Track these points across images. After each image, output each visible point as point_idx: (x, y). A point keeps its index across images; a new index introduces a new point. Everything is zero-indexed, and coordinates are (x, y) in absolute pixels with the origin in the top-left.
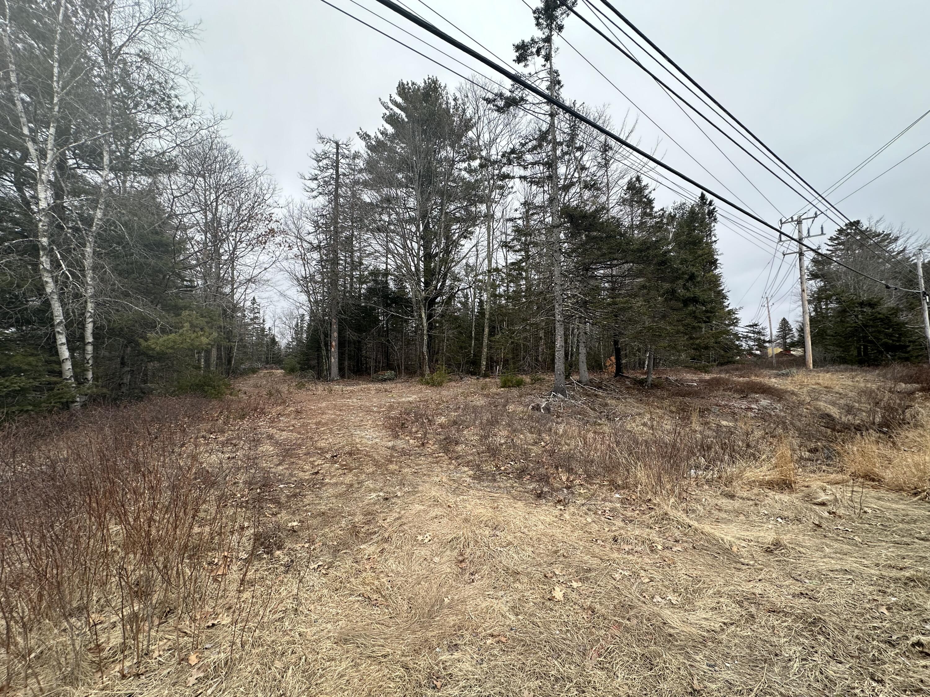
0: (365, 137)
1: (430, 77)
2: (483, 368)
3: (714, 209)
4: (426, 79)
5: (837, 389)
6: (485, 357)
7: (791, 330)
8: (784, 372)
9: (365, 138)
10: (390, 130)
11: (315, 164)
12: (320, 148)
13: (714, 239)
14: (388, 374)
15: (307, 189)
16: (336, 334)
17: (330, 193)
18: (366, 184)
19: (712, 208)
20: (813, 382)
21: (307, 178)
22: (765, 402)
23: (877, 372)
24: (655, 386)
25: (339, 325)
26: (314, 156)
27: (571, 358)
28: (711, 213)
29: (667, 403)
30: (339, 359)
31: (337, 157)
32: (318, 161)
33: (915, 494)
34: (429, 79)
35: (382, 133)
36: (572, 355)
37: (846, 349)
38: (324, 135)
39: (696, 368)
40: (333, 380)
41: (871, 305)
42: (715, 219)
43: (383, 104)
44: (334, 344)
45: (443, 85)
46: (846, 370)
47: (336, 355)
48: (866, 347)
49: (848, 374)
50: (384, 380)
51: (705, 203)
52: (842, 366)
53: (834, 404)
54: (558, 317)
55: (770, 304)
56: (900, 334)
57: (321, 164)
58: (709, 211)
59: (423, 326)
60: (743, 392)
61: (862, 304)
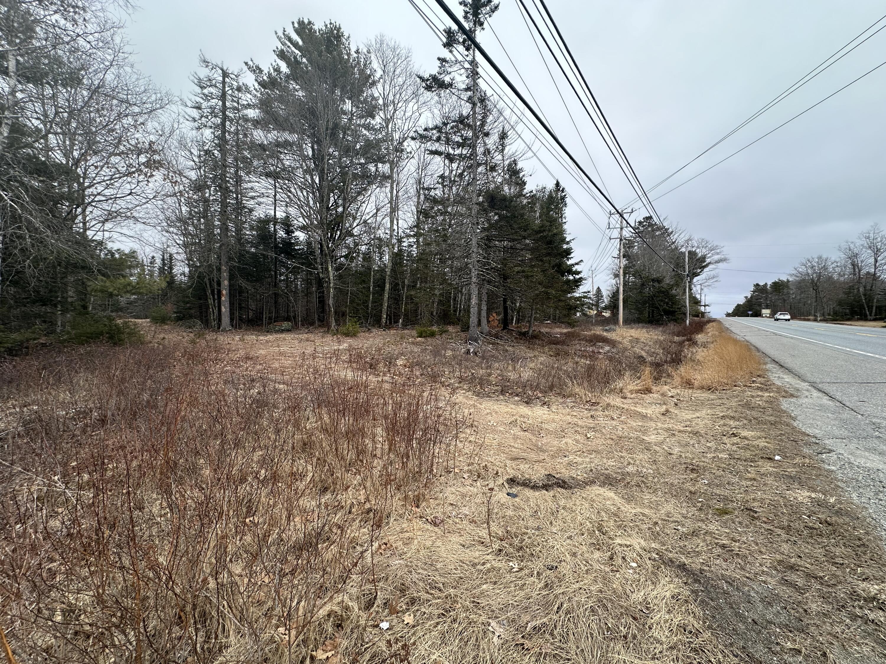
0: (257, 70)
1: (333, 22)
2: (384, 320)
3: (565, 195)
4: (328, 23)
5: (642, 340)
6: (386, 311)
7: (602, 296)
8: (607, 328)
9: (254, 71)
10: (284, 68)
11: (198, 90)
12: (204, 73)
13: (564, 221)
14: (285, 325)
15: (187, 117)
16: (226, 283)
17: (216, 127)
18: (256, 123)
19: (564, 194)
20: (629, 335)
21: (189, 104)
22: (607, 348)
23: (661, 329)
24: (536, 337)
25: (230, 273)
26: (196, 81)
27: (459, 314)
28: (563, 198)
29: (546, 349)
30: (230, 309)
31: (224, 87)
32: (202, 88)
33: (709, 390)
34: (331, 24)
35: (275, 70)
36: (460, 311)
37: (641, 313)
38: (208, 59)
39: (569, 323)
40: (224, 330)
41: (659, 281)
42: (566, 204)
43: (279, 38)
44: (224, 292)
45: (346, 35)
46: (643, 327)
47: (227, 304)
48: (653, 311)
49: (645, 330)
50: (282, 331)
51: (559, 190)
52: (640, 325)
53: (642, 349)
54: (474, 280)
55: (594, 276)
56: (673, 303)
57: (206, 91)
58: (561, 196)
59: (329, 279)
60: (592, 341)
61: (653, 280)
